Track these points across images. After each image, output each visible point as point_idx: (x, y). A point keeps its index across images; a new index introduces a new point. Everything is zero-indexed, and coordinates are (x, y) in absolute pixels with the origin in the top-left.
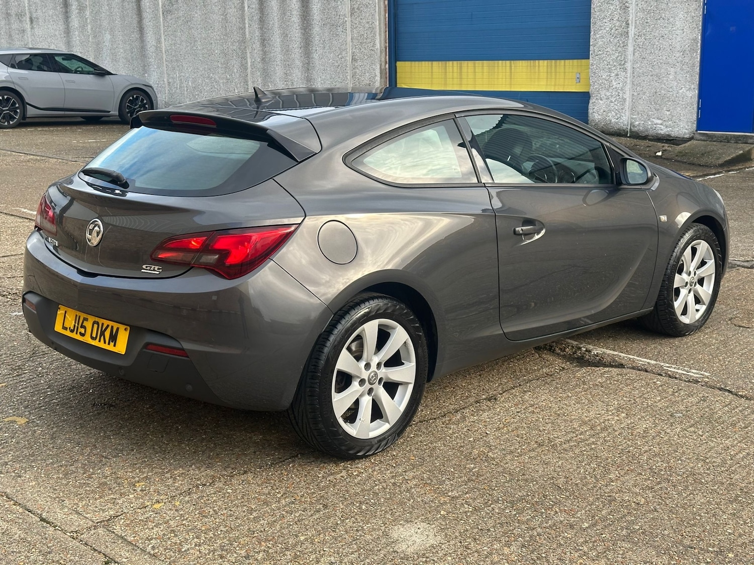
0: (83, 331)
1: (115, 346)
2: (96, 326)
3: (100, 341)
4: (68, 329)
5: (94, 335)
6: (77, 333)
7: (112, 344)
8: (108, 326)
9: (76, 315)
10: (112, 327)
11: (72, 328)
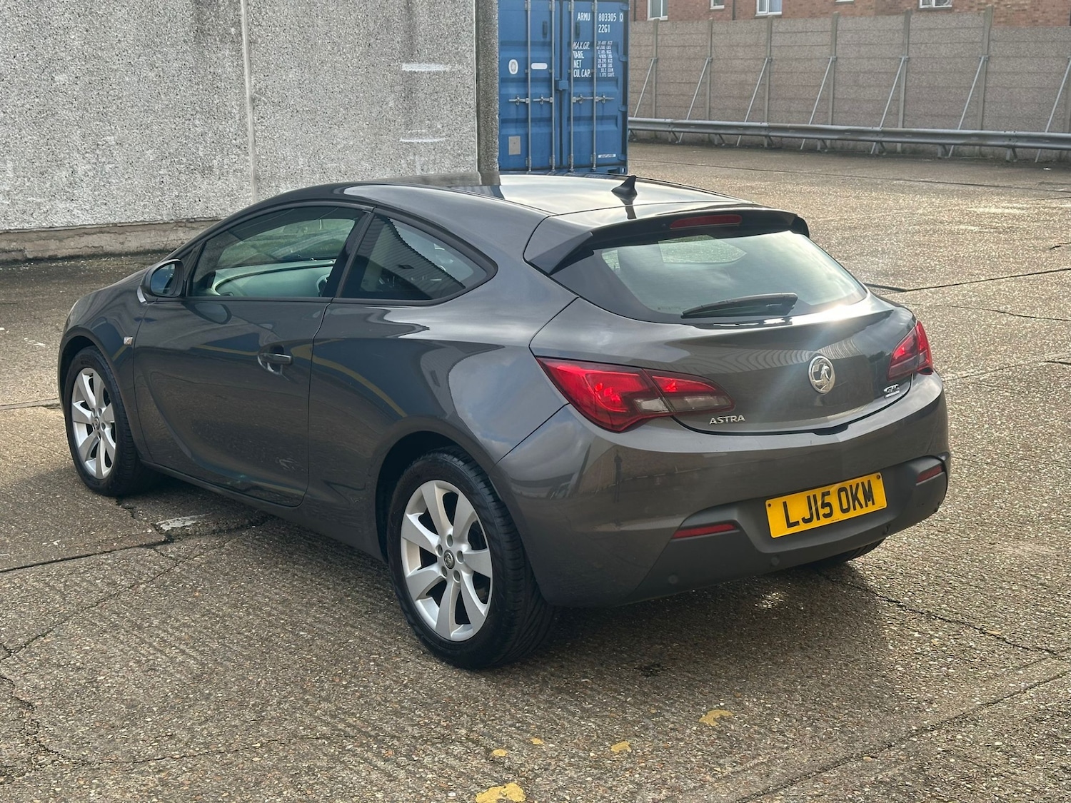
0: (827, 510)
1: (873, 504)
2: (843, 494)
3: (855, 509)
4: (801, 522)
5: (845, 506)
6: (818, 519)
7: (870, 503)
8: (858, 485)
9: (809, 498)
10: (863, 483)
11: (808, 516)
